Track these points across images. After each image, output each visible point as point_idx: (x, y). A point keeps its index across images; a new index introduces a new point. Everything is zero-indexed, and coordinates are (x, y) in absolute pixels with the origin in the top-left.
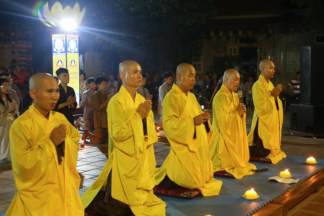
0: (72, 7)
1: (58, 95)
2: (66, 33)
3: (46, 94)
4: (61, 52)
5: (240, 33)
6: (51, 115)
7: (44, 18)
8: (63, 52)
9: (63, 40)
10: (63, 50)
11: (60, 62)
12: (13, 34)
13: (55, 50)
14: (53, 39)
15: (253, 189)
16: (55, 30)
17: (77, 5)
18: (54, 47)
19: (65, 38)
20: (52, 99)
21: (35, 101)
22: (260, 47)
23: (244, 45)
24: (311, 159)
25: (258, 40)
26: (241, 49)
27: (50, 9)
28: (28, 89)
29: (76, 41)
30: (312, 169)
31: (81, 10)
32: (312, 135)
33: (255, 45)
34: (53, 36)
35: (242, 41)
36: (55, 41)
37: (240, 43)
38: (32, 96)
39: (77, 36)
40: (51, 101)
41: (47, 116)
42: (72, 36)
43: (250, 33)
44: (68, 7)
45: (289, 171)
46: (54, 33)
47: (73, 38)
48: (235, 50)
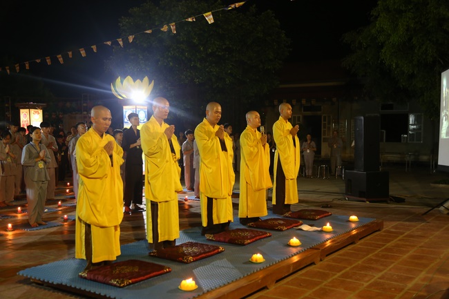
0: (142, 80)
1: (110, 122)
2: (136, 105)
3: (102, 121)
5: (304, 102)
6: (104, 135)
7: (116, 91)
12: (85, 105)
13: (125, 120)
14: (124, 110)
15: (295, 238)
16: (126, 102)
17: (146, 79)
18: (125, 117)
19: (135, 110)
20: (106, 124)
21: (94, 124)
22: (324, 115)
23: (308, 113)
24: (354, 218)
25: (322, 108)
26: (305, 117)
27: (122, 82)
28: (90, 117)
29: (145, 112)
30: (353, 225)
31: (150, 83)
32: (365, 199)
33: (319, 113)
34: (124, 107)
35: (306, 109)
36: (126, 112)
37: (304, 111)
38: (93, 121)
39: (146, 107)
40: (105, 126)
41: (102, 136)
42: (142, 107)
43: (313, 102)
44: (138, 81)
45: (330, 225)
46: (125, 105)
47: (142, 109)
48: (299, 118)
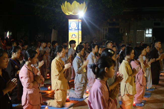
4: (75, 30)
8: (76, 30)
9: (76, 23)
10: (77, 28)
11: (74, 35)
13: (70, 28)
14: (69, 22)
18: (70, 26)
19: (78, 22)
22: (121, 28)
23: (111, 27)
25: (120, 24)
26: (109, 29)
34: (69, 20)
35: (110, 24)
36: (71, 23)
37: (109, 26)
42: (80, 20)
48: (106, 29)
